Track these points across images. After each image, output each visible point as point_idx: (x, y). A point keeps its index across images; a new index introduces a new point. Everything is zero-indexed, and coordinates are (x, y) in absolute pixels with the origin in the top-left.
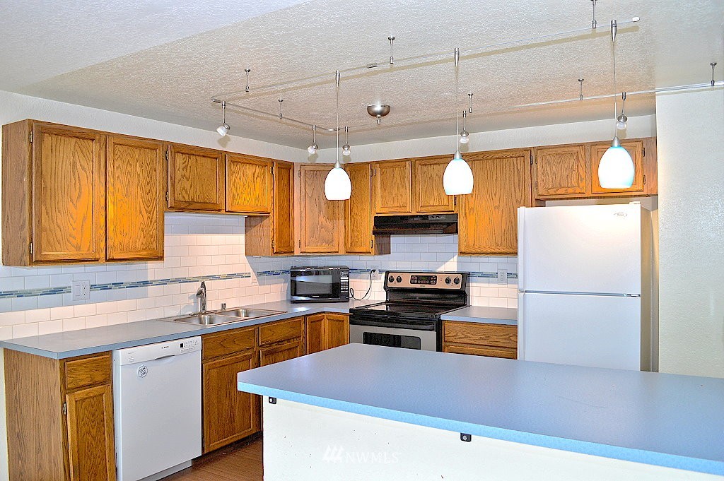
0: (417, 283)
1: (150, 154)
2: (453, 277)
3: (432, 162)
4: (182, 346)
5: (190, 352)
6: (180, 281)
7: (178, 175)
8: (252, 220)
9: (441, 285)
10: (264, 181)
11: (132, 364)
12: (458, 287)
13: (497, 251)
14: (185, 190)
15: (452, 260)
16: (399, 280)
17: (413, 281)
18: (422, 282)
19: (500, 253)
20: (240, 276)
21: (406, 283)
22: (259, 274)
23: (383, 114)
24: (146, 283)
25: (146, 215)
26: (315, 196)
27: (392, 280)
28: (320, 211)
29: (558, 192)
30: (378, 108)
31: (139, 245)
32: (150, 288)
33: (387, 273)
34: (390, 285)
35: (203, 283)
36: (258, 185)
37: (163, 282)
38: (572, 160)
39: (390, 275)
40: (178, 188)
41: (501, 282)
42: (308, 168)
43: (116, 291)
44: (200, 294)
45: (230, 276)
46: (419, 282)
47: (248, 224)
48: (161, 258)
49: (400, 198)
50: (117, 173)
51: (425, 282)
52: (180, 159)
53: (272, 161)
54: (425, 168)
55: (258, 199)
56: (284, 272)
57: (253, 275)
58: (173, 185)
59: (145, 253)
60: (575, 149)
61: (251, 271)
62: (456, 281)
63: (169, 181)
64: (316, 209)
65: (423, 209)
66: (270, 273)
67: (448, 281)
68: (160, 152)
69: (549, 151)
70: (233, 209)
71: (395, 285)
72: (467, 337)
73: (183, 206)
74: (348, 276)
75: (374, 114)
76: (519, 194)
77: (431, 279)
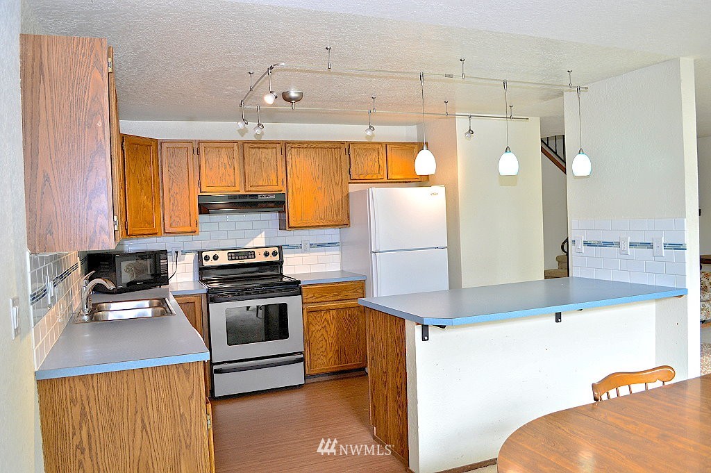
0: (235, 259)
2: (270, 251)
3: (261, 146)
9: (260, 258)
12: (277, 258)
13: (322, 224)
15: (260, 236)
16: (216, 258)
17: (230, 258)
18: (240, 257)
19: (325, 226)
21: (224, 260)
26: (137, 173)
27: (207, 258)
28: (141, 189)
29: (366, 178)
30: (293, 94)
33: (200, 252)
34: (206, 263)
38: (375, 154)
39: (204, 254)
41: (306, 251)
46: (237, 258)
49: (227, 177)
51: (243, 257)
54: (253, 151)
60: (377, 146)
62: (274, 254)
65: (254, 189)
67: (266, 254)
69: (359, 146)
71: (211, 263)
72: (322, 296)
74: (167, 259)
76: (337, 178)
77: (248, 254)
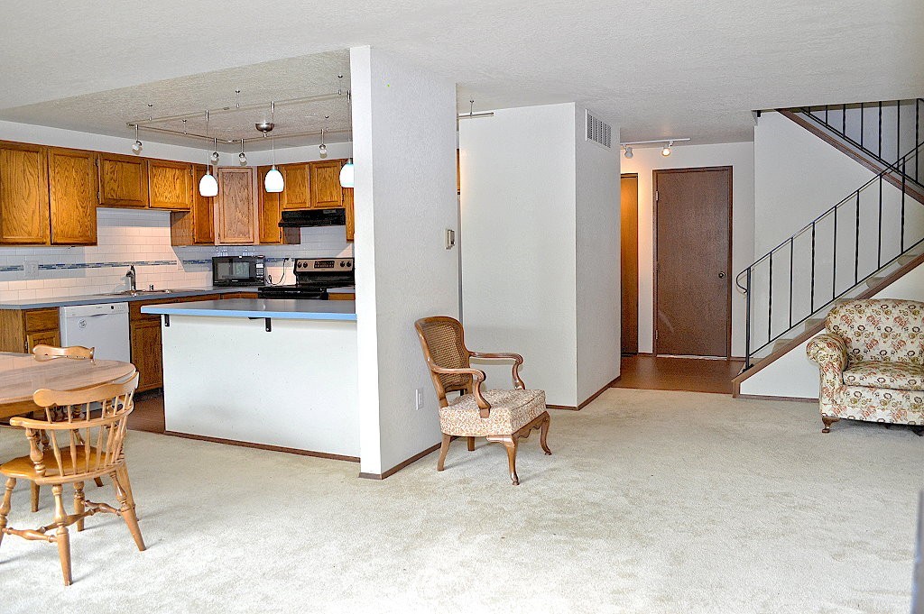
0: (320, 268)
1: (83, 162)
2: (346, 262)
3: (325, 165)
4: (112, 308)
5: (120, 312)
6: (113, 265)
7: (107, 177)
8: (176, 215)
9: (337, 268)
10: (183, 182)
11: (74, 316)
12: (349, 269)
14: (113, 189)
16: (305, 265)
17: (316, 266)
18: (323, 266)
20: (167, 263)
21: (311, 268)
22: (185, 262)
23: (268, 130)
24: (83, 266)
25: (81, 210)
26: (232, 195)
27: (300, 266)
28: (236, 207)
30: (264, 126)
31: (76, 233)
32: (87, 269)
33: (296, 260)
34: (298, 270)
35: (132, 267)
36: (178, 186)
37: (98, 265)
39: (299, 261)
40: (107, 189)
42: (224, 170)
43: (59, 270)
44: (129, 274)
45: (157, 263)
46: (321, 266)
47: (173, 219)
48: (95, 244)
49: (301, 195)
50: (58, 177)
51: (325, 266)
52: (108, 165)
53: (191, 165)
54: (320, 170)
55: (178, 197)
56: (209, 261)
57: (179, 262)
58: (103, 186)
59: (81, 239)
61: (177, 259)
62: (349, 265)
63: (99, 183)
64: (233, 205)
65: (319, 205)
66: (195, 262)
67: (342, 265)
68: (91, 160)
70: (156, 205)
71: (302, 269)
73: (112, 202)
74: (264, 263)
75: (262, 130)
77: (330, 263)
